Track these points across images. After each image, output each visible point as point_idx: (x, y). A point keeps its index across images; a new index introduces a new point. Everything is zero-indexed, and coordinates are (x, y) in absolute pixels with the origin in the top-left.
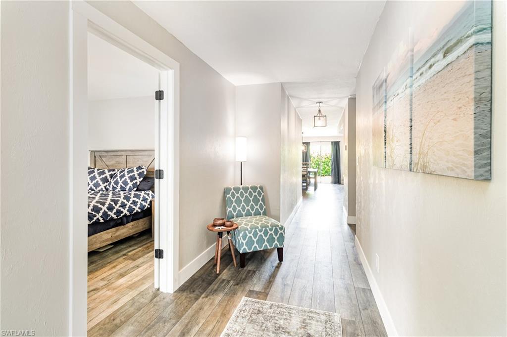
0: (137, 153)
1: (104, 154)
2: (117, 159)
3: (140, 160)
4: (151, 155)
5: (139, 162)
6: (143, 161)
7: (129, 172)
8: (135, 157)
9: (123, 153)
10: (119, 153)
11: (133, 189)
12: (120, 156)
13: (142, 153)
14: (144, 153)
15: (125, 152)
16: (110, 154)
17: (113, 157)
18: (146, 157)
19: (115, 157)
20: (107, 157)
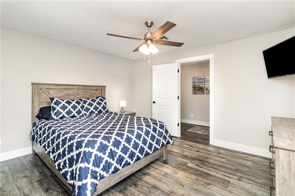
2: (68, 92)
3: (89, 93)
4: (98, 90)
6: (91, 93)
8: (85, 90)
12: (71, 90)
13: (91, 88)
14: (93, 88)
15: (76, 86)
16: (59, 87)
17: (63, 90)
18: (93, 91)
19: (65, 90)
20: (56, 90)
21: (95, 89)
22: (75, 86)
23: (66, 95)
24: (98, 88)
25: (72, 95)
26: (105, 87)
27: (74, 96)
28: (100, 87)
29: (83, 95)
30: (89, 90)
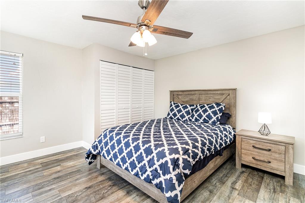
0: (209, 92)
1: (180, 93)
2: (191, 97)
3: (212, 98)
4: (224, 94)
5: (211, 100)
6: (215, 99)
7: (201, 108)
8: (207, 95)
9: (197, 92)
10: (193, 93)
11: (217, 122)
12: (194, 95)
13: (214, 93)
14: (216, 92)
15: (198, 91)
16: (185, 93)
17: (188, 95)
18: (218, 96)
19: (189, 95)
20: (183, 95)
21: (218, 93)
22: (196, 92)
23: (190, 100)
24: (224, 92)
25: (195, 100)
26: (235, 90)
27: (196, 101)
28: (227, 91)
29: (205, 100)
30: (211, 95)
